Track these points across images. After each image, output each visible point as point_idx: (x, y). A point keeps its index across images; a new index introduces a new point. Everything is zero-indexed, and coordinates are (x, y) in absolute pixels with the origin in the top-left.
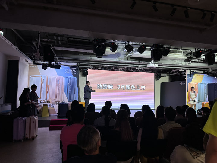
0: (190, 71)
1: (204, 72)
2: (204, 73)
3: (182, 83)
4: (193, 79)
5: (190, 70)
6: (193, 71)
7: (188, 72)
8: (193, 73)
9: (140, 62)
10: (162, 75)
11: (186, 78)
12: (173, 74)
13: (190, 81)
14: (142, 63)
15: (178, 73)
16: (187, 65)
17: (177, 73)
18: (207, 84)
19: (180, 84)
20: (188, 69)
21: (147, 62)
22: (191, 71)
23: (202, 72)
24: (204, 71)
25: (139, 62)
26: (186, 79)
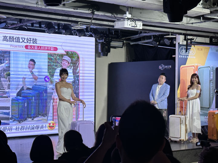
0: (185, 37)
1: (211, 40)
2: (211, 43)
3: (163, 66)
4: (189, 57)
5: (185, 35)
6: (191, 39)
7: (180, 39)
8: (191, 42)
9: (96, 13)
10: (113, 44)
11: (175, 54)
12: (140, 43)
13: (184, 61)
14: (98, 15)
15: (155, 41)
16: (191, 25)
17: (149, 41)
18: (215, 69)
19: (160, 68)
20: (180, 34)
21: (110, 15)
22: (189, 37)
23: (207, 40)
24: (211, 38)
25: (93, 13)
26: (177, 56)
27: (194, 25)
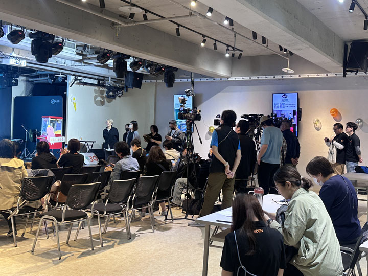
0: (75, 77)
1: (99, 82)
2: (99, 85)
3: (54, 100)
6: (80, 80)
7: (71, 79)
11: (66, 91)
20: (71, 75)
23: (95, 82)
26: (68, 93)
27: (78, 68)
